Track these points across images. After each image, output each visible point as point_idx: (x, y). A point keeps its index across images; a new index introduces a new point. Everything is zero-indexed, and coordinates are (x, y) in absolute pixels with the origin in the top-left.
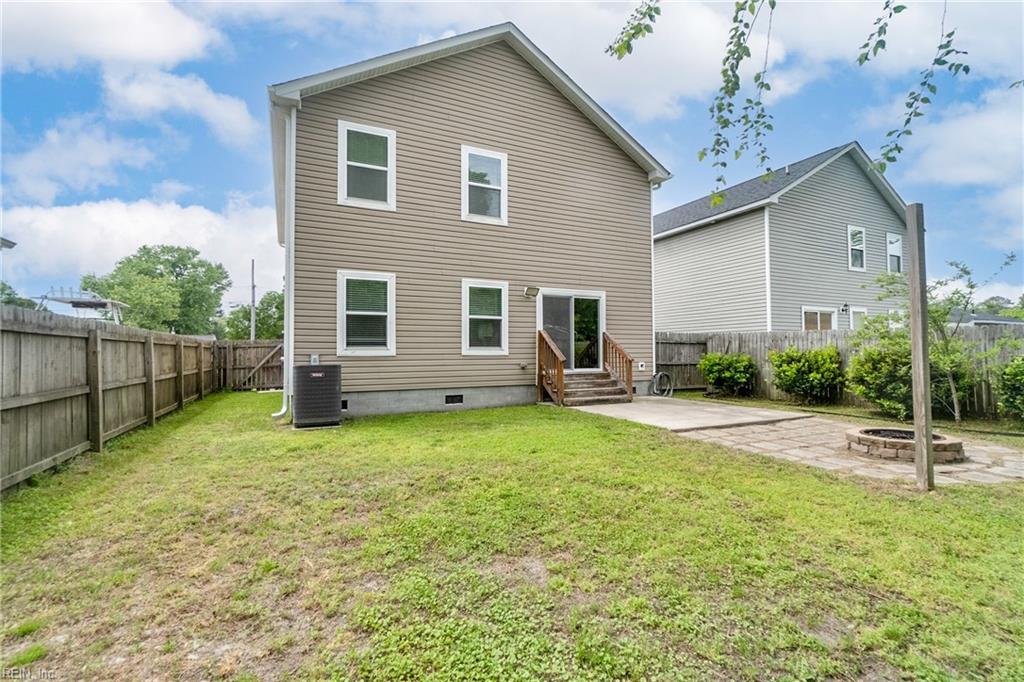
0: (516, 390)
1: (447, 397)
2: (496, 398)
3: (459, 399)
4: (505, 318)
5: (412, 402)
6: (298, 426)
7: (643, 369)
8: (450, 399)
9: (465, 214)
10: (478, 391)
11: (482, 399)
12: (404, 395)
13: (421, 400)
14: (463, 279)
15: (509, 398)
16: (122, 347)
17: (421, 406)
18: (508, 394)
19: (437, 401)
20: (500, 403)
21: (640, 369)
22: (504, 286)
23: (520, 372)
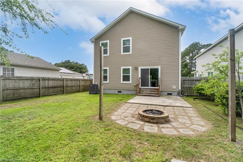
0: (133, 91)
1: (118, 91)
2: (129, 93)
3: (121, 92)
4: (131, 75)
5: (112, 92)
6: (90, 94)
7: (175, 88)
8: (119, 92)
9: (122, 53)
10: (125, 91)
11: (126, 92)
12: (110, 90)
13: (113, 92)
14: (121, 67)
15: (132, 93)
16: (73, 81)
17: (113, 93)
18: (131, 92)
19: (116, 92)
20: (130, 94)
21: (173, 88)
22: (130, 68)
23: (134, 87)
